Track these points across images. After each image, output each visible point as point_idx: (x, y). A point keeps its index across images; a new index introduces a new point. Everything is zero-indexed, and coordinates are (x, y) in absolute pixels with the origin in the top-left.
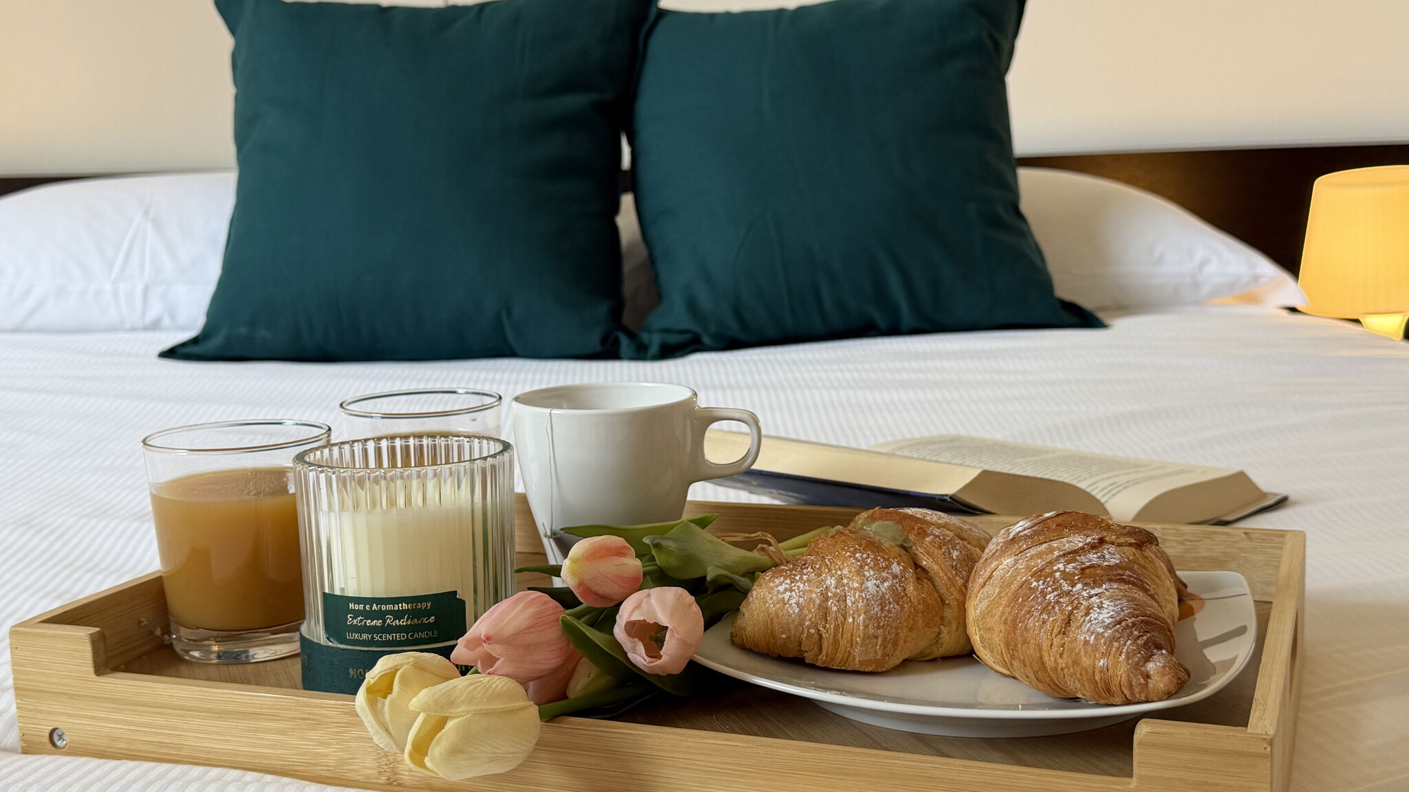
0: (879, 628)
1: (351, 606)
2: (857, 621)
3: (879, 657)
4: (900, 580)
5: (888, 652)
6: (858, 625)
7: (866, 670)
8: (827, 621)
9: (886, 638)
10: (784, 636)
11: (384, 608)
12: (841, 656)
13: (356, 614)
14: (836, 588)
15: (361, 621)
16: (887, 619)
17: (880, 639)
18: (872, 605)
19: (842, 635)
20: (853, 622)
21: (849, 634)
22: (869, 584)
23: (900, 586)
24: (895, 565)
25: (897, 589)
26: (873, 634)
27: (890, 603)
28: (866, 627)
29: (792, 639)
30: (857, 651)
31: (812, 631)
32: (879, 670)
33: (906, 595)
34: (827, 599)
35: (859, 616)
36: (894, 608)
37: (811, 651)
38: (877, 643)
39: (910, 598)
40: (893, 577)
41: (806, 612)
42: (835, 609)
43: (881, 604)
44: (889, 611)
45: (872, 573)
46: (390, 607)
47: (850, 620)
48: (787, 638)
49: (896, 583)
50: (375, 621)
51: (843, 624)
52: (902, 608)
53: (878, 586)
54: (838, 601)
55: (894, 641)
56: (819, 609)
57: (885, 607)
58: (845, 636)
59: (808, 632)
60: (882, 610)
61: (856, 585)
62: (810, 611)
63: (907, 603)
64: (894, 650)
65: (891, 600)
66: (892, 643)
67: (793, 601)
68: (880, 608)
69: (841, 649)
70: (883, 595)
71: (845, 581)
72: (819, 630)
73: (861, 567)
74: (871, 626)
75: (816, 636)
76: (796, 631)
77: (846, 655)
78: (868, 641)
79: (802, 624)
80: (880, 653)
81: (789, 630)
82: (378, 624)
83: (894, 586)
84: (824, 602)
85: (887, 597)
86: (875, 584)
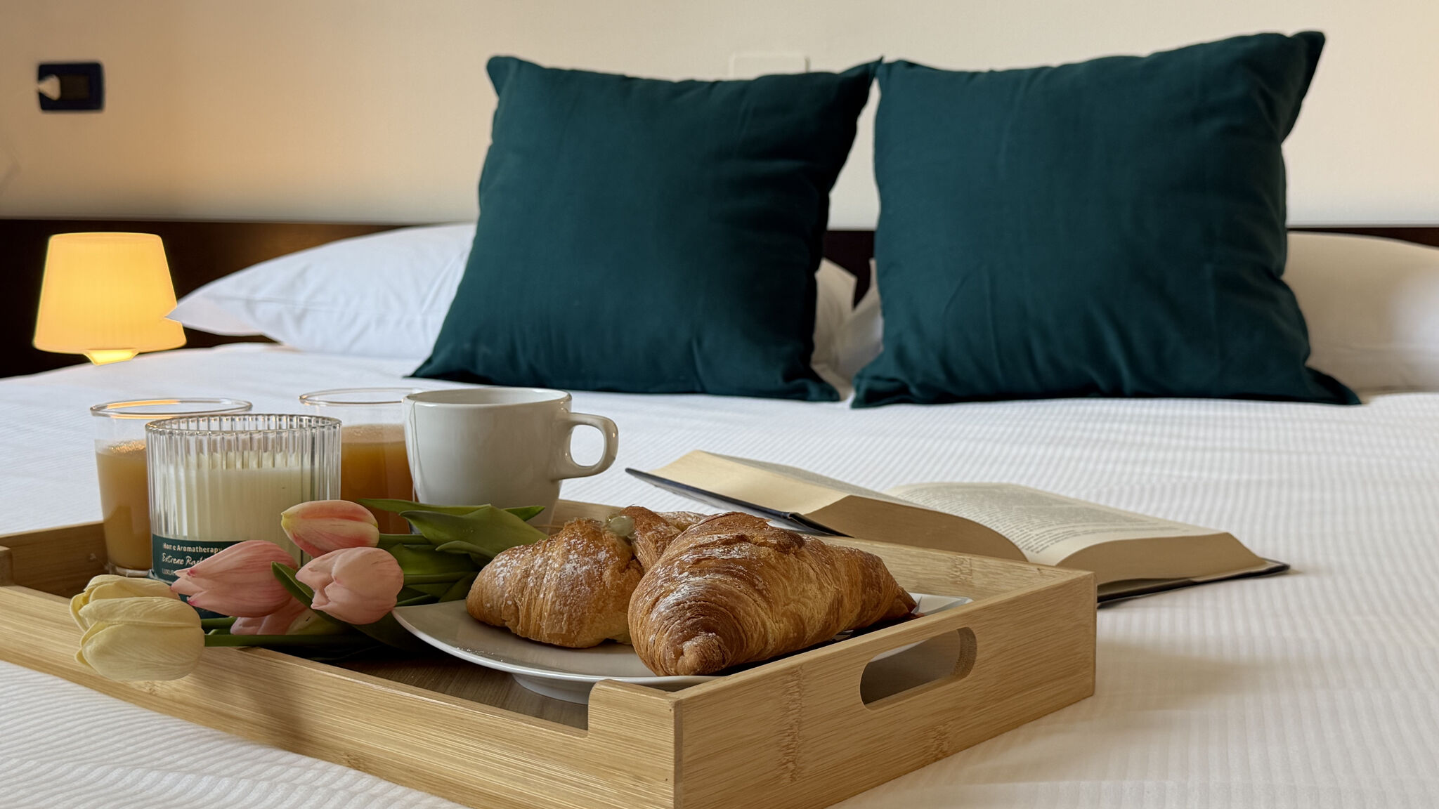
0: (565, 605)
1: (166, 546)
2: (547, 596)
3: (564, 632)
4: (601, 566)
5: (574, 629)
6: (547, 600)
7: (555, 643)
8: (523, 594)
9: (571, 615)
10: (488, 605)
11: (185, 549)
12: (533, 628)
13: (168, 552)
14: (540, 566)
15: (170, 558)
16: (575, 598)
17: (565, 615)
18: (563, 584)
19: (534, 609)
20: (544, 598)
21: (539, 608)
22: (568, 566)
23: (598, 571)
24: (604, 552)
25: (594, 573)
26: (559, 610)
27: (581, 584)
28: (554, 603)
29: (495, 608)
30: (544, 624)
31: (510, 603)
32: (568, 645)
33: (601, 579)
34: (528, 576)
35: (549, 592)
36: (585, 589)
37: (509, 621)
38: (563, 619)
39: (605, 582)
40: (595, 563)
41: (508, 585)
42: (532, 584)
43: (572, 584)
44: (579, 592)
45: (576, 556)
46: (189, 549)
47: (542, 596)
48: (492, 607)
49: (596, 567)
50: (179, 560)
51: (535, 599)
52: (593, 590)
53: (575, 569)
54: (536, 579)
55: (580, 620)
56: (518, 583)
57: (576, 587)
58: (536, 610)
59: (506, 603)
60: (572, 590)
61: (556, 566)
62: (510, 584)
63: (600, 587)
64: (581, 628)
65: (584, 582)
66: (578, 621)
67: (502, 575)
68: (570, 587)
69: (532, 622)
70: (578, 576)
71: (550, 562)
72: (516, 603)
73: (569, 551)
74: (558, 603)
75: (513, 607)
76: (498, 601)
77: (537, 627)
78: (554, 616)
79: (502, 596)
80: (565, 628)
81: (493, 600)
82: (181, 563)
83: (593, 570)
84: (524, 578)
85: (580, 579)
86: (574, 567)
